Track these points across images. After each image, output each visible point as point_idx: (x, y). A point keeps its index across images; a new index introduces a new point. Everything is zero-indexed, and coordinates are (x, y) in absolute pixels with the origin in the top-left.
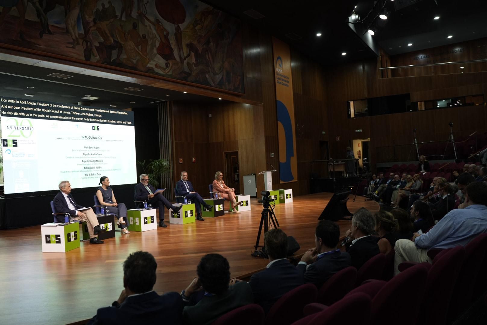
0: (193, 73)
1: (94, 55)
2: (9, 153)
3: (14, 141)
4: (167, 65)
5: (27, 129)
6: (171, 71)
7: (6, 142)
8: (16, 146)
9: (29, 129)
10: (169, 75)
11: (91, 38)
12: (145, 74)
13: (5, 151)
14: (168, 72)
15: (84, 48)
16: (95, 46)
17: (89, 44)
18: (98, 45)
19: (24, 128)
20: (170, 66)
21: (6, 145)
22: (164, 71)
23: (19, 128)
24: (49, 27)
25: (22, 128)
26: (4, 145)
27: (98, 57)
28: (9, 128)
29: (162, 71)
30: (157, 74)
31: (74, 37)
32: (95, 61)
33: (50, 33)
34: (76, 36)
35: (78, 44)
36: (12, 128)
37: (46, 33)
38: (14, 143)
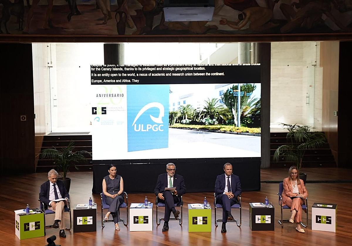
0: (291, 19)
1: (129, 27)
2: (98, 120)
3: (103, 108)
4: (241, 17)
5: (117, 96)
6: (248, 24)
7: (95, 110)
8: (105, 113)
9: (119, 95)
10: (244, 30)
11: (127, 7)
12: (203, 35)
13: (95, 118)
14: (243, 26)
15: (117, 21)
16: (131, 16)
17: (123, 15)
18: (135, 14)
19: (114, 95)
20: (247, 17)
21: (96, 113)
22: (236, 26)
23: (108, 95)
24: (78, 7)
25: (111, 96)
26: (93, 113)
27: (135, 28)
28: (99, 95)
29: (231, 27)
30: (223, 32)
31: (105, 12)
32: (131, 34)
33: (78, 13)
34: (107, 10)
35: (110, 18)
36: (101, 96)
37: (75, 15)
38: (103, 110)
